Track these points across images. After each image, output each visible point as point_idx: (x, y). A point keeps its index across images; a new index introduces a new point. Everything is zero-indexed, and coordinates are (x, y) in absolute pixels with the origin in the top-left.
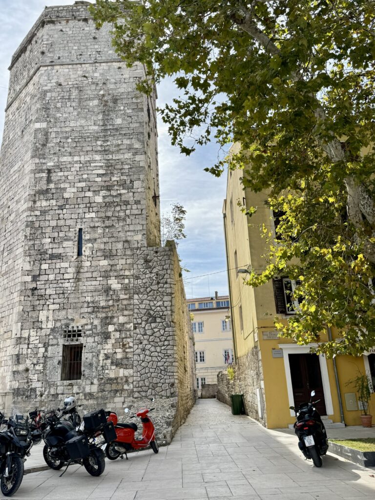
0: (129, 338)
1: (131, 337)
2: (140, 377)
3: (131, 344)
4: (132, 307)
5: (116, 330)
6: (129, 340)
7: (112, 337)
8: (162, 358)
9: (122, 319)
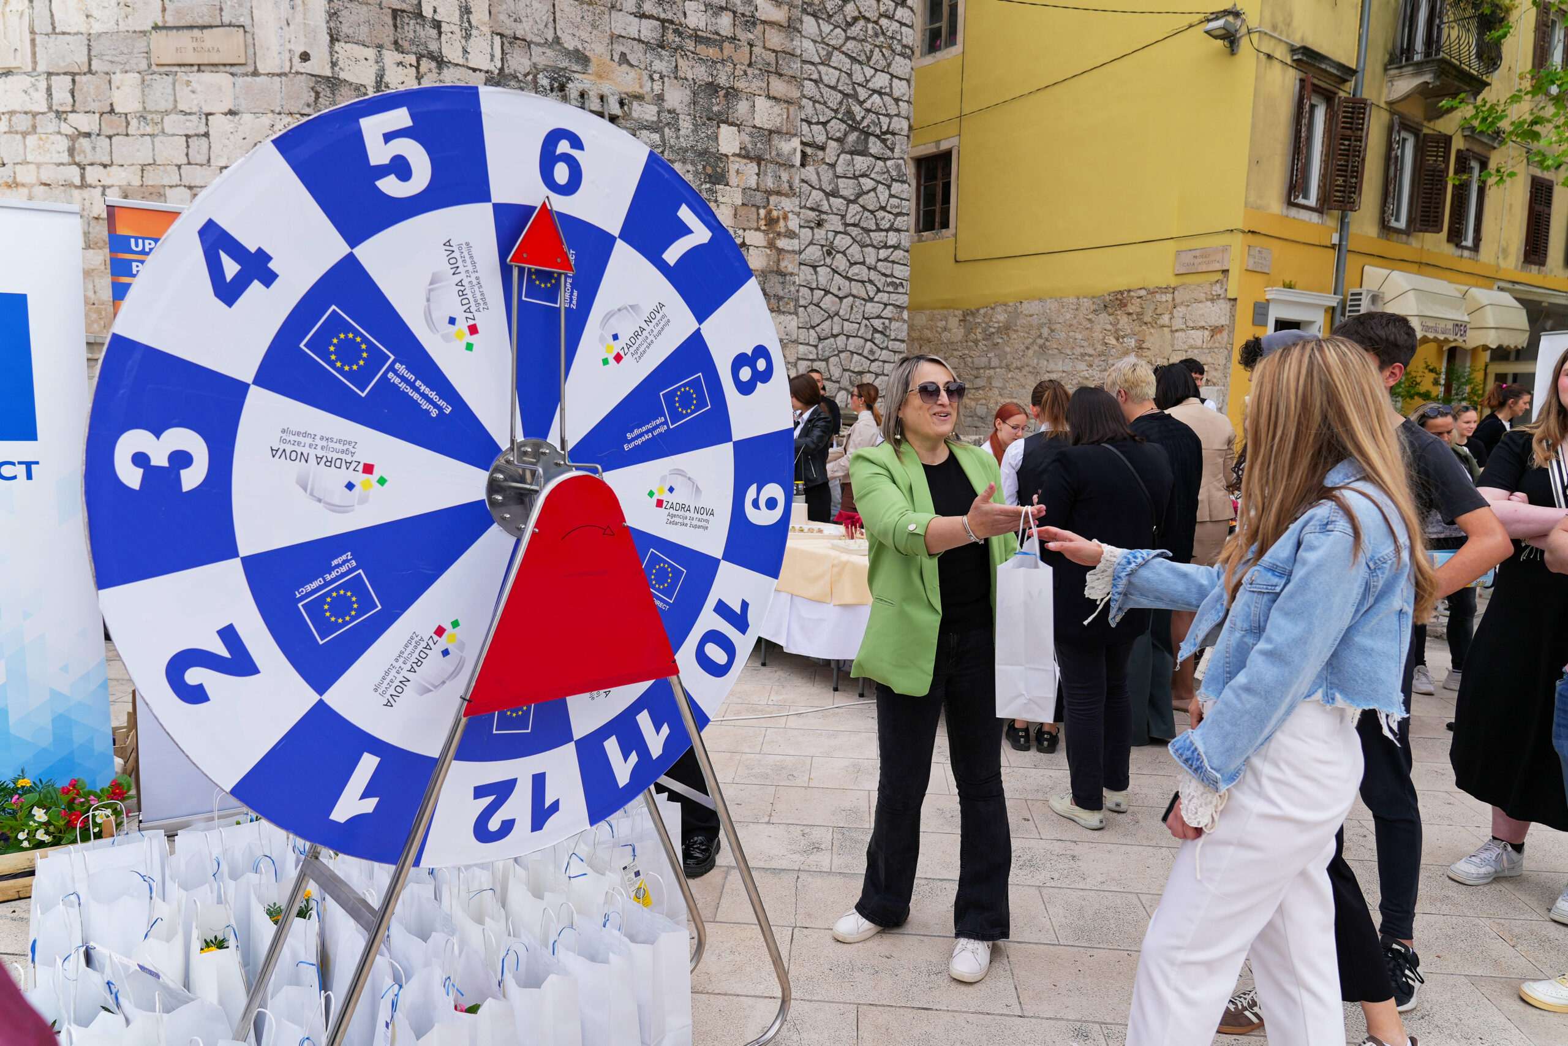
0: (786, 195)
1: (791, 192)
2: (816, 346)
3: (793, 223)
4: (796, 65)
5: (744, 154)
6: (787, 204)
7: (733, 179)
8: (879, 290)
9: (765, 114)
